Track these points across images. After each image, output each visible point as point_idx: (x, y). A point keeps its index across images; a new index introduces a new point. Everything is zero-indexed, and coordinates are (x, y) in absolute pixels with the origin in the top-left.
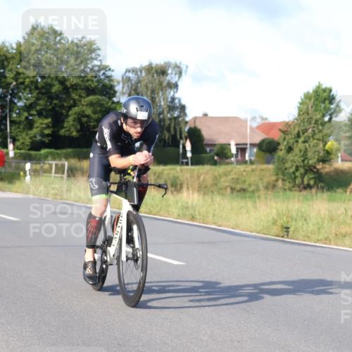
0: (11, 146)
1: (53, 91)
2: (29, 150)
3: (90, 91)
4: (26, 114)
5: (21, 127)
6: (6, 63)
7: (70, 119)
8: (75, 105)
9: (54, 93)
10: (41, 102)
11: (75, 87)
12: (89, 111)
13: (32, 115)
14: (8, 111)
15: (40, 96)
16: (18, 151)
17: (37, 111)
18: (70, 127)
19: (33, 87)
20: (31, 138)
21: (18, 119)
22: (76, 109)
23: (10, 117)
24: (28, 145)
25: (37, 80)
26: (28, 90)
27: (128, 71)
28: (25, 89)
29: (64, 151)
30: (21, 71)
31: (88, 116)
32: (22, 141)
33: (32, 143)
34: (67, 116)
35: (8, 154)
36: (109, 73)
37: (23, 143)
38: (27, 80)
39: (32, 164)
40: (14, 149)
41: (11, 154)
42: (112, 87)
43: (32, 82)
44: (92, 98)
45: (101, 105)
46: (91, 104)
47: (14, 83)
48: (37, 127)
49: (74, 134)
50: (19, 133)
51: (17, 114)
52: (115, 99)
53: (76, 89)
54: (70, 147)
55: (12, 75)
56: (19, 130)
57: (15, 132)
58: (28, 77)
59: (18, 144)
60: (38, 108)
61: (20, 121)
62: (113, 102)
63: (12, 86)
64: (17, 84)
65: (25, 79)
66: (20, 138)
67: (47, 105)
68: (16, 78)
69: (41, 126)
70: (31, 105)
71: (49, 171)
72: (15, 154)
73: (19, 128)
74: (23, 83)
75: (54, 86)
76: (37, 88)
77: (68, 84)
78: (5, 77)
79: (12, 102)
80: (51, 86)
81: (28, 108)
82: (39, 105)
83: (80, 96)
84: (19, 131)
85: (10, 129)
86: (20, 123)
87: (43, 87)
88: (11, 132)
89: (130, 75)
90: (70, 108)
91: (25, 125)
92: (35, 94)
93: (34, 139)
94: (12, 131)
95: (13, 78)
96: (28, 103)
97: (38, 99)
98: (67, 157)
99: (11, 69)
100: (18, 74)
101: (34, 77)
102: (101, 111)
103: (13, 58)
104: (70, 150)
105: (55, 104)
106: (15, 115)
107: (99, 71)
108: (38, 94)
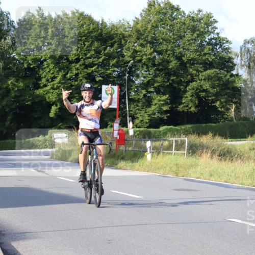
0: (130, 124)
1: (170, 67)
2: (147, 127)
3: (208, 65)
4: (144, 92)
5: (140, 104)
6: (123, 42)
7: (188, 94)
8: (192, 80)
9: (171, 69)
10: (159, 79)
11: (192, 62)
12: (207, 85)
13: (150, 92)
14: (126, 89)
15: (158, 72)
16: (138, 129)
17: (155, 88)
18: (188, 103)
19: (150, 64)
20: (149, 115)
21: (136, 97)
22: (193, 85)
23: (128, 95)
24: (147, 123)
25: (155, 57)
26: (145, 67)
27: (246, 42)
28: (142, 67)
29: (183, 127)
30: (138, 48)
32: (141, 118)
33: (150, 120)
34: (185, 91)
35: (128, 132)
36: (226, 45)
37: (142, 121)
38: (144, 57)
40: (133, 128)
41: (131, 132)
42: (230, 60)
43: (149, 59)
44: (208, 72)
45: (219, 79)
46: (209, 78)
47: (132, 61)
48: (156, 104)
49: (193, 109)
50: (138, 111)
51: (135, 92)
52: (234, 72)
53: (193, 64)
54: (188, 123)
55: (129, 54)
56: (138, 108)
57: (134, 110)
58: (145, 55)
59: (137, 121)
60: (156, 85)
61: (138, 99)
62: (232, 75)
63: (130, 64)
64: (134, 62)
65: (142, 56)
66: (138, 115)
67: (164, 82)
68: (133, 57)
69: (159, 103)
71: (169, 148)
72: (134, 132)
73: (138, 106)
74: (140, 61)
75: (171, 61)
76: (154, 65)
77: (184, 59)
78: (123, 56)
80: (168, 62)
82: (157, 82)
83: (198, 71)
85: (129, 108)
86: (138, 101)
87: (160, 64)
88: (130, 111)
89: (249, 46)
90: (188, 83)
91: (144, 103)
92: (152, 71)
93: (153, 116)
94: (131, 109)
95: (130, 57)
96: (146, 80)
97: (155, 76)
98: (187, 133)
100: (135, 51)
101: (150, 54)
102: (219, 85)
103: (130, 36)
104: (189, 126)
105: (173, 80)
106: (133, 93)
108: (155, 70)
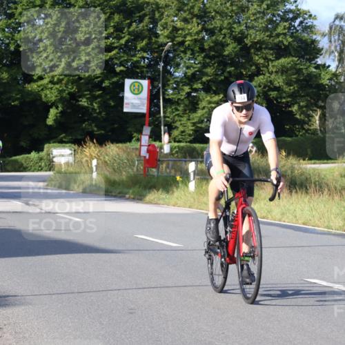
0: (166, 138)
1: (226, 53)
2: (191, 142)
3: (281, 51)
4: (187, 89)
5: (181, 108)
6: (157, 15)
8: (258, 73)
9: (228, 56)
10: (209, 70)
11: (259, 46)
12: (279, 81)
13: (196, 90)
14: (160, 85)
15: (208, 61)
16: (176, 144)
17: (203, 83)
19: (197, 49)
20: (194, 124)
21: (175, 97)
22: (260, 79)
23: (164, 94)
24: (190, 135)
25: (203, 38)
26: (189, 53)
27: (338, 17)
28: (185, 52)
30: (179, 24)
31: (278, 89)
32: (181, 129)
33: (195, 131)
35: (161, 148)
36: (309, 22)
37: (183, 132)
38: (189, 38)
39: (197, 163)
40: (170, 142)
41: (166, 149)
42: (313, 43)
43: (196, 40)
44: (283, 61)
45: (299, 71)
46: (283, 71)
47: (170, 44)
48: (204, 108)
50: (176, 118)
51: (174, 89)
52: (320, 61)
53: (260, 49)
55: (166, 33)
56: (177, 113)
57: (171, 116)
58: (190, 34)
59: (175, 133)
60: (204, 79)
61: (179, 99)
62: (318, 67)
63: (166, 48)
64: (174, 45)
65: (185, 37)
66: (178, 124)
67: (217, 75)
68: (172, 37)
69: (209, 106)
70: (194, 75)
72: (172, 149)
73: (177, 110)
74: (182, 43)
75: (228, 45)
76: (202, 50)
77: (248, 41)
78: (157, 36)
79: (166, 71)
80: (223, 45)
81: (191, 79)
82: (207, 74)
83: (266, 59)
84: (178, 115)
85: (164, 112)
86: (178, 103)
87: (211, 48)
88: (165, 117)
90: (252, 77)
91: (186, 105)
92: (200, 58)
93: (199, 125)
94: (168, 115)
95: (168, 37)
96: (190, 72)
97: (205, 66)
99: (166, 23)
100: (175, 29)
101: (198, 33)
102: (298, 81)
103: (167, 6)
105: (229, 72)
106: (171, 92)
107: (294, 18)
108: (204, 57)
